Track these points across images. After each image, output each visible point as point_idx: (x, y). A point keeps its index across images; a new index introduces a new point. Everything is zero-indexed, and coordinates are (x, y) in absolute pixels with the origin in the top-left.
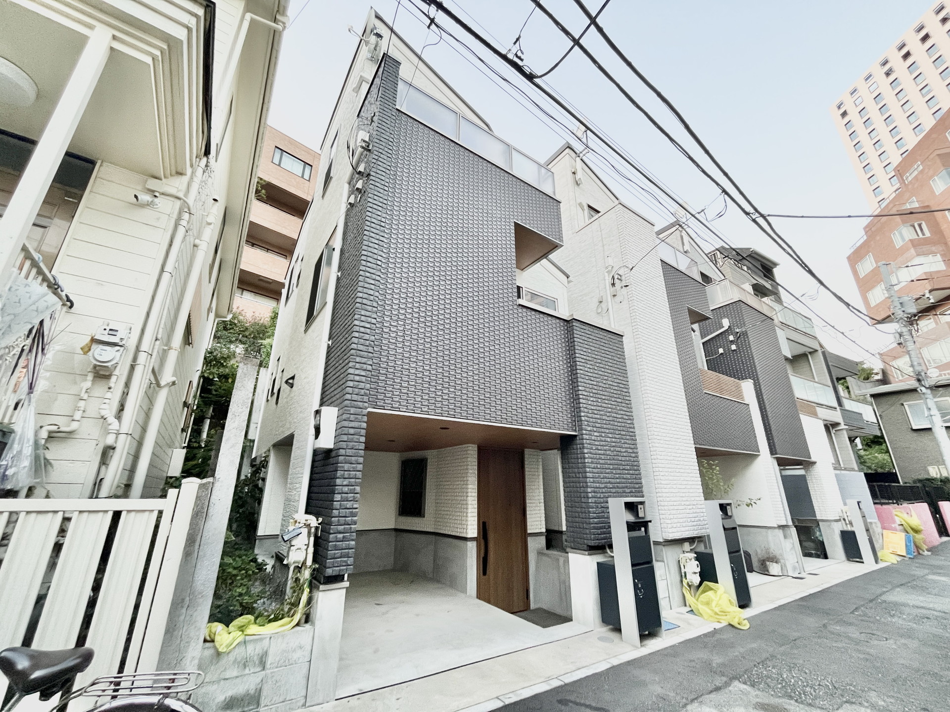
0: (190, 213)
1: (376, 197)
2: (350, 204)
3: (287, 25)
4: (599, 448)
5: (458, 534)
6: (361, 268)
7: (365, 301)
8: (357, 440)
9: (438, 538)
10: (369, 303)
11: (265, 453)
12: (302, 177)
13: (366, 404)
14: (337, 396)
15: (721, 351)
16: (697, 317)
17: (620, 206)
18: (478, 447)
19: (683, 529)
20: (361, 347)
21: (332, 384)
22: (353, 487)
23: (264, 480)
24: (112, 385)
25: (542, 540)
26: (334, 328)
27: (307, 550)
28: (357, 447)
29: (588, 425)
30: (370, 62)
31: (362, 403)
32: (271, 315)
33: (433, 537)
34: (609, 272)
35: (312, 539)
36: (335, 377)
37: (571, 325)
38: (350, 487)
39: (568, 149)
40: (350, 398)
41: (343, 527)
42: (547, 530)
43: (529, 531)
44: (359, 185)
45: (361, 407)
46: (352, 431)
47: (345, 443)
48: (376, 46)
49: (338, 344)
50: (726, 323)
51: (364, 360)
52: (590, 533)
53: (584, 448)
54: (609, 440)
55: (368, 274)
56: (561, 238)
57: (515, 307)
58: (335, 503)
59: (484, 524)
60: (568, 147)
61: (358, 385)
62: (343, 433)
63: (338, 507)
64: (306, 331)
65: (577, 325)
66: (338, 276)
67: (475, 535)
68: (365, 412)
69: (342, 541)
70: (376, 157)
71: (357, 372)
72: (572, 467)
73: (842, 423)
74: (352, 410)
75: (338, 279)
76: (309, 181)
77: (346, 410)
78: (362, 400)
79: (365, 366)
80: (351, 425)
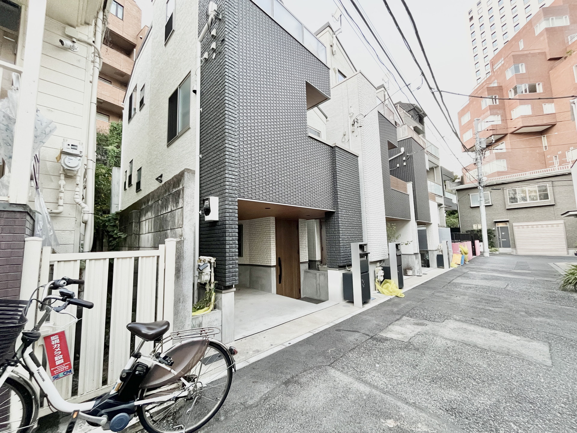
0: (100, 58)
1: (230, 58)
2: (204, 59)
4: (346, 218)
5: (265, 264)
7: (230, 132)
8: (234, 216)
9: (252, 267)
10: (232, 133)
12: (117, 16)
13: (236, 195)
14: (217, 190)
15: (398, 165)
16: (391, 146)
17: (360, 74)
18: (275, 218)
19: (378, 256)
20: (231, 161)
22: (235, 241)
24: (78, 182)
25: (307, 265)
26: (202, 146)
27: (210, 274)
28: (234, 220)
29: (341, 207)
31: (234, 195)
32: (110, 128)
33: (249, 267)
34: (351, 117)
36: (210, 178)
37: (334, 149)
38: (233, 241)
39: (328, 27)
40: (228, 192)
41: (231, 262)
42: (309, 261)
43: (301, 261)
44: (213, 46)
45: (234, 197)
46: (231, 211)
47: (228, 217)
49: (210, 158)
50: (403, 150)
51: (233, 169)
52: (340, 260)
53: (339, 218)
54: (350, 214)
55: (230, 114)
56: (329, 94)
57: (307, 138)
58: (226, 250)
59: (279, 258)
61: (232, 184)
63: (228, 252)
64: (168, 146)
65: (337, 150)
66: (201, 110)
67: (275, 264)
68: (237, 200)
71: (230, 176)
72: (332, 228)
73: (444, 204)
74: (230, 199)
75: (201, 113)
76: (122, 20)
77: (225, 199)
78: (234, 193)
79: (234, 172)
80: (230, 208)
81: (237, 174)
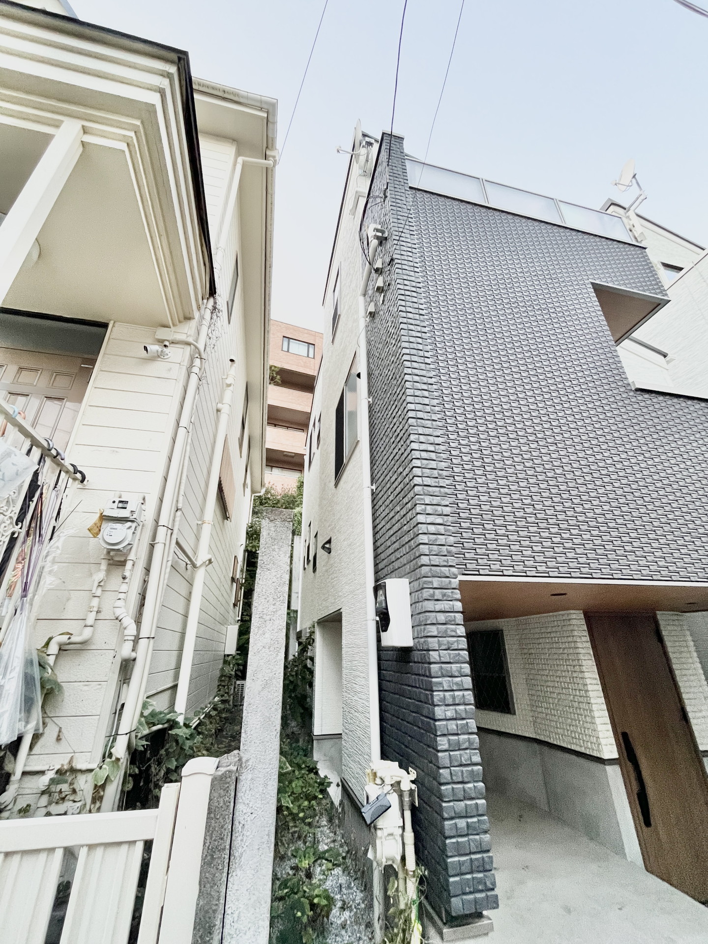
0: (201, 358)
2: (370, 313)
3: (277, 158)
6: (405, 372)
7: (420, 415)
8: (453, 634)
9: (543, 748)
10: (425, 416)
11: (310, 628)
12: (308, 356)
13: (453, 570)
14: (404, 560)
18: (584, 614)
20: (428, 481)
21: (389, 543)
22: (464, 722)
23: (312, 659)
24: (127, 574)
26: (375, 467)
27: (402, 836)
28: (455, 646)
30: (364, 178)
31: (447, 569)
32: (297, 484)
33: (538, 747)
35: (408, 814)
36: (391, 532)
38: (459, 722)
39: (612, 206)
40: (428, 562)
41: (462, 804)
43: (702, 748)
44: (380, 283)
45: (449, 575)
46: (442, 617)
47: (436, 639)
48: (368, 156)
49: (388, 485)
51: (436, 500)
56: (663, 292)
57: (632, 394)
58: (440, 754)
59: (625, 735)
60: (613, 204)
61: (436, 540)
62: (429, 622)
63: (447, 763)
64: (336, 485)
66: (369, 402)
67: (615, 755)
68: (455, 582)
69: (467, 835)
70: (397, 238)
71: (430, 519)
74: (436, 582)
75: (370, 407)
76: (314, 358)
77: (425, 583)
78: (445, 564)
79: (439, 508)
80: (438, 608)
81: (447, 510)
